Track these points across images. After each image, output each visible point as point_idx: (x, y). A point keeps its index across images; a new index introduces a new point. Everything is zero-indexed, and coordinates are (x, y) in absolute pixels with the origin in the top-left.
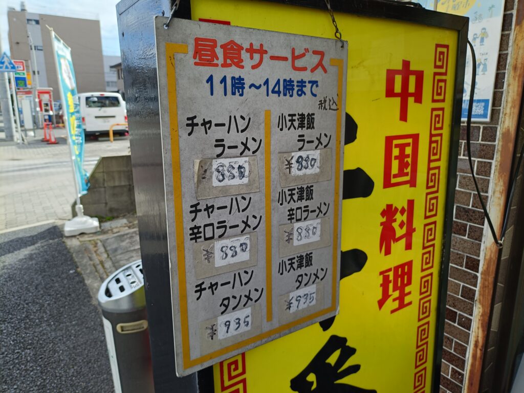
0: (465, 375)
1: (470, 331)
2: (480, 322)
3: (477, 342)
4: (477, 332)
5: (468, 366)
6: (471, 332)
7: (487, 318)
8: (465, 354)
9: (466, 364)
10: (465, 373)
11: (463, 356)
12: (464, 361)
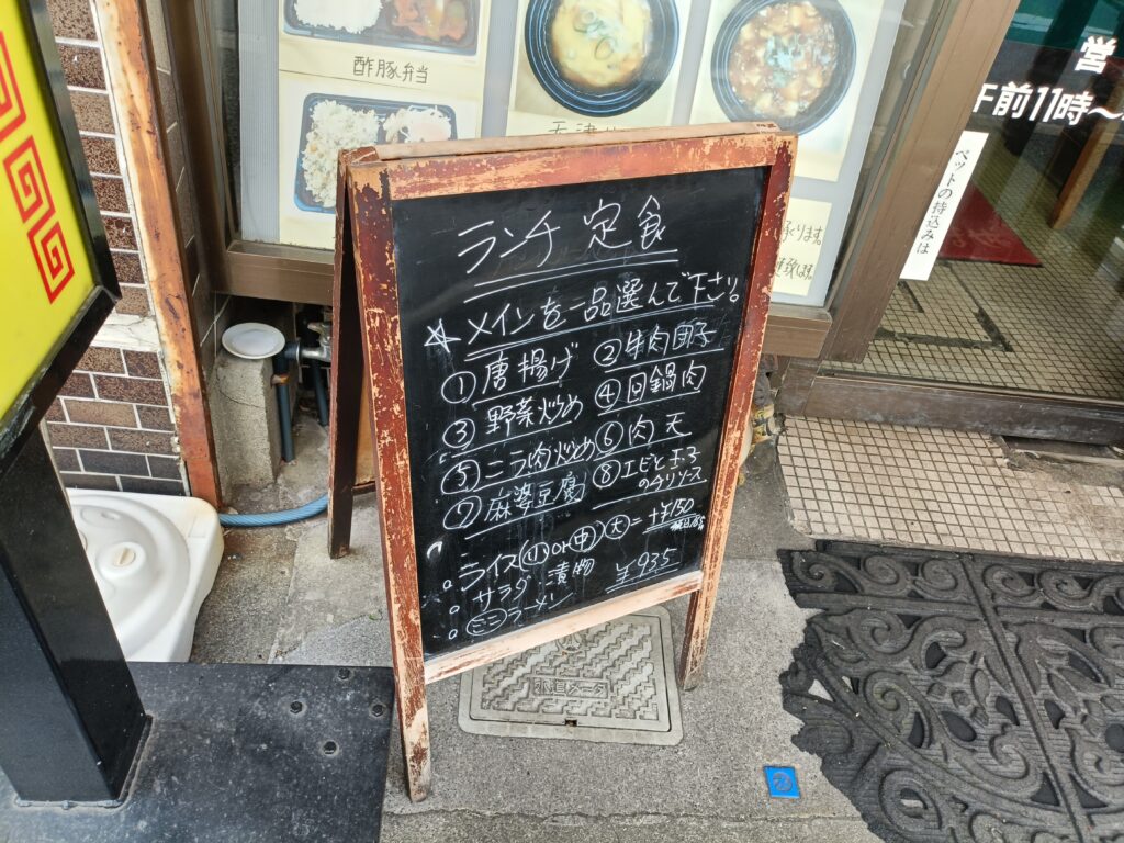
0: (134, 220)
1: (104, 88)
2: (124, 49)
3: (133, 113)
4: (125, 85)
5: (133, 194)
6: (108, 92)
7: (137, 31)
8: (115, 162)
9: (127, 190)
10: (131, 215)
11: (112, 171)
12: (120, 182)
